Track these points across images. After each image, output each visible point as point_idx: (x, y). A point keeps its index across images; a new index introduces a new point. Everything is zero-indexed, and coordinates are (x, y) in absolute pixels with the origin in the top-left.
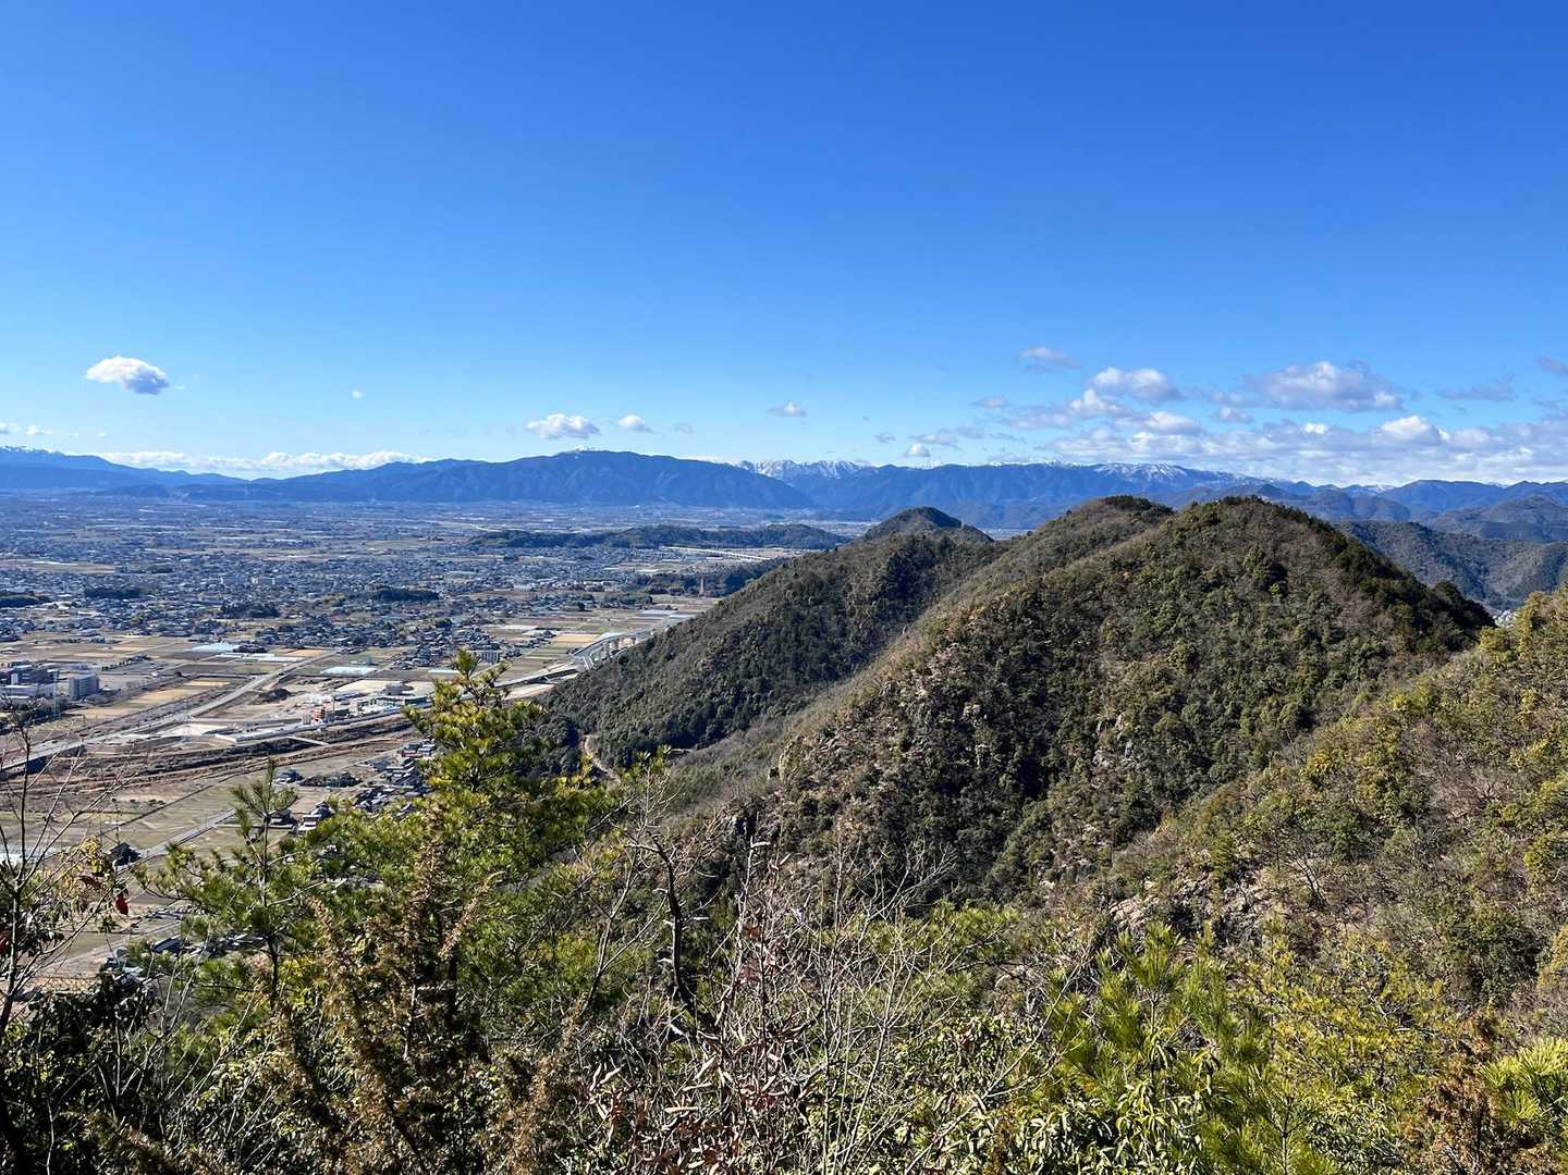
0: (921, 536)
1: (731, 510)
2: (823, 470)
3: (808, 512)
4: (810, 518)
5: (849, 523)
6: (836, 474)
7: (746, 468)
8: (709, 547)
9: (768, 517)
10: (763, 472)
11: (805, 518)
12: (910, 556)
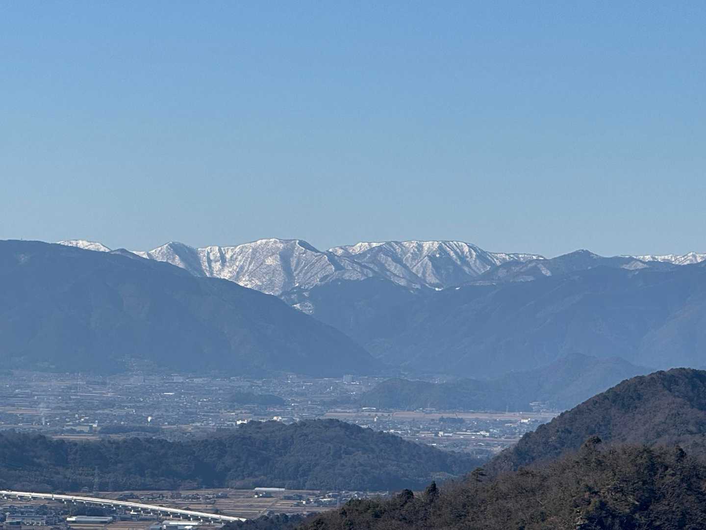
0: (673, 450)
1: (135, 381)
2: (393, 267)
3: (353, 385)
4: (358, 403)
5: (468, 417)
6: (431, 279)
7: (178, 262)
8: (74, 488)
9: (239, 400)
10: (226, 275)
11: (345, 401)
12: (644, 506)
